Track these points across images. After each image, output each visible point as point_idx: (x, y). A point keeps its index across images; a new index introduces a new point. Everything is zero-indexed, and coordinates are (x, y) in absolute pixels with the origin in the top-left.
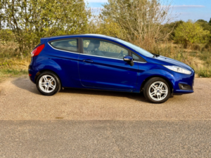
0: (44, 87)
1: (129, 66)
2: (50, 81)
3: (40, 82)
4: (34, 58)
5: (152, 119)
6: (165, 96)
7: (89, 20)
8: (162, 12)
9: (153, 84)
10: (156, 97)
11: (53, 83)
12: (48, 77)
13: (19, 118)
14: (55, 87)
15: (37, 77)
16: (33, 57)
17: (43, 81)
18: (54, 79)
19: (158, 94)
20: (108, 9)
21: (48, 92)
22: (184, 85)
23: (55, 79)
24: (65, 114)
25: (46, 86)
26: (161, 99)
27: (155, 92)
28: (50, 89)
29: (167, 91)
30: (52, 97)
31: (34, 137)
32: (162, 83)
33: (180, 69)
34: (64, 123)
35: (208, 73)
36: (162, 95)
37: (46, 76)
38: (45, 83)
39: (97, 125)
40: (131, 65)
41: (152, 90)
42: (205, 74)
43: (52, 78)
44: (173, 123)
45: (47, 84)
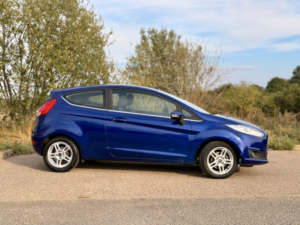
0: (55, 160)
1: (178, 126)
2: (64, 151)
3: (49, 153)
4: (42, 118)
5: (217, 197)
6: (230, 168)
7: (112, 74)
8: (208, 68)
9: (213, 151)
10: (217, 169)
11: (69, 153)
12: (61, 146)
13: (23, 198)
14: (71, 158)
15: (45, 145)
16: (40, 117)
17: (54, 151)
18: (69, 148)
19: (220, 165)
20: (135, 63)
21: (61, 166)
22: (255, 152)
23: (72, 147)
24: (91, 193)
25: (58, 158)
26: (224, 172)
27: (216, 162)
28: (64, 162)
29: (232, 161)
30: (66, 174)
31: (52, 219)
32: (225, 149)
33: (248, 129)
34: (92, 203)
35: (280, 144)
36: (226, 166)
37: (57, 144)
38: (57, 153)
39: (141, 204)
40: (181, 124)
41: (212, 159)
42: (276, 145)
43: (67, 146)
44: (247, 200)
45: (60, 155)
